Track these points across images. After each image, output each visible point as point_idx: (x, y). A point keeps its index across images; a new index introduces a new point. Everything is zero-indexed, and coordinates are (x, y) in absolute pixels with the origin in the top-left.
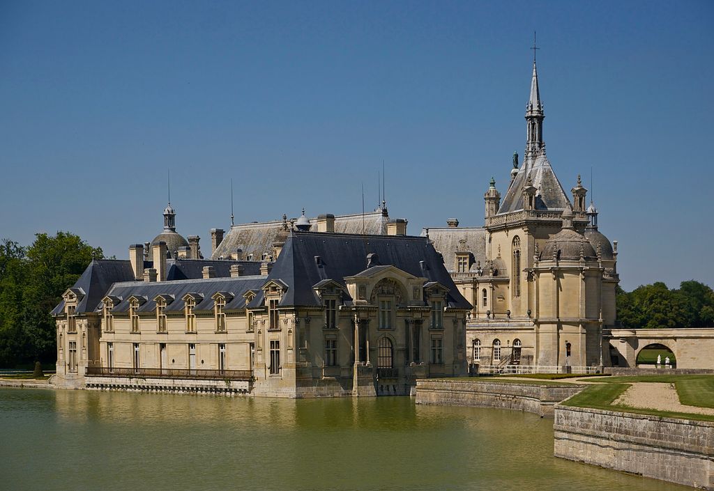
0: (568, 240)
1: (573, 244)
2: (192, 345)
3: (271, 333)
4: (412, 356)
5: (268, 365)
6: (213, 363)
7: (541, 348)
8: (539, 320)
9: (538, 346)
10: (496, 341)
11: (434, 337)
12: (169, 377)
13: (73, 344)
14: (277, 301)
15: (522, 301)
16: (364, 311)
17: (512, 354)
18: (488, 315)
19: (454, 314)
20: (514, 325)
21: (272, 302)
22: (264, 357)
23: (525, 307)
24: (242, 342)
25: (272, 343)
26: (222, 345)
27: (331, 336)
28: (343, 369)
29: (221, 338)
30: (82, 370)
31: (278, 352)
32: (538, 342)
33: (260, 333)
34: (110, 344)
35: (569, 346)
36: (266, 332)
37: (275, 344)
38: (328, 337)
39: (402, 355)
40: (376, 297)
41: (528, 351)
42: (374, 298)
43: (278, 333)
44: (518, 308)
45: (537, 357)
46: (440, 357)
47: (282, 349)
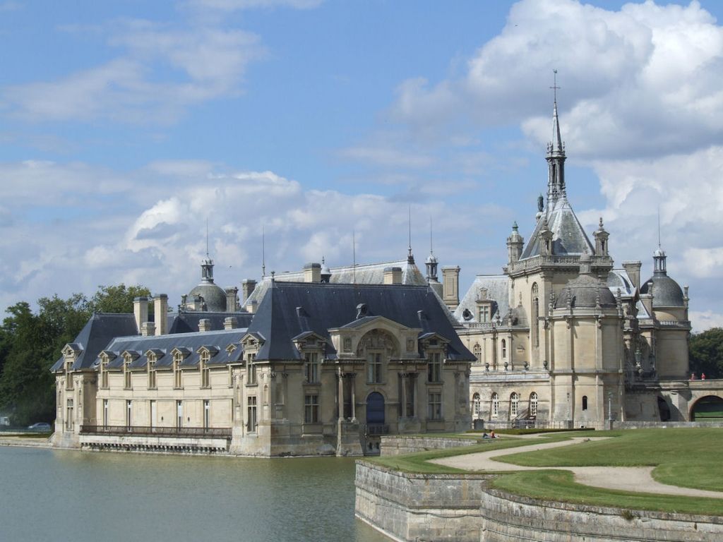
0: (584, 286)
1: (589, 290)
2: (179, 402)
3: (248, 389)
4: (405, 411)
5: (246, 422)
6: (198, 420)
7: (557, 402)
8: (555, 372)
9: (553, 400)
10: (513, 395)
11: (431, 390)
12: (154, 435)
13: (70, 401)
14: (254, 355)
15: (541, 351)
16: (350, 364)
17: (529, 408)
18: (506, 367)
19: (456, 367)
20: (530, 377)
21: (249, 355)
22: (242, 414)
23: (542, 358)
24: (225, 398)
25: (250, 398)
26: (206, 402)
27: (313, 391)
28: (326, 426)
29: (206, 394)
30: (77, 428)
31: (255, 408)
32: (553, 395)
33: (238, 388)
34: (105, 401)
35: (585, 399)
36: (244, 387)
37: (252, 400)
38: (308, 392)
39: (395, 411)
40: (365, 350)
41: (543, 405)
42: (362, 350)
43: (255, 389)
44: (537, 358)
45: (553, 411)
46: (438, 412)
47: (258, 405)
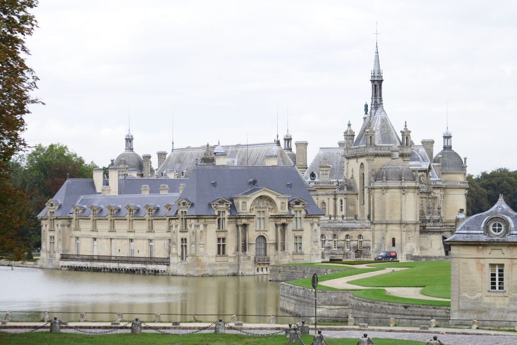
0: (394, 167)
1: (397, 170)
2: (131, 240)
3: (181, 233)
4: (280, 248)
5: (179, 254)
6: (145, 252)
7: (376, 242)
8: (375, 222)
9: (373, 240)
10: (347, 236)
11: (296, 234)
12: (115, 261)
13: (52, 237)
14: (185, 212)
15: (366, 208)
16: (245, 218)
17: (357, 245)
18: (343, 218)
19: (311, 219)
20: (358, 225)
21: (182, 212)
22: (177, 249)
23: (367, 213)
24: (164, 238)
25: (182, 239)
26: (150, 240)
27: (222, 235)
28: (230, 257)
29: (151, 236)
30: (58, 256)
31: (186, 246)
32: (373, 237)
33: (174, 232)
34: (77, 238)
35: (394, 240)
36: (178, 232)
37: (184, 240)
38: (220, 236)
39: (273, 247)
40: (254, 208)
41: (367, 244)
42: (253, 209)
43: (186, 233)
44: (363, 212)
45: (373, 248)
46: (300, 248)
47: (188, 244)
